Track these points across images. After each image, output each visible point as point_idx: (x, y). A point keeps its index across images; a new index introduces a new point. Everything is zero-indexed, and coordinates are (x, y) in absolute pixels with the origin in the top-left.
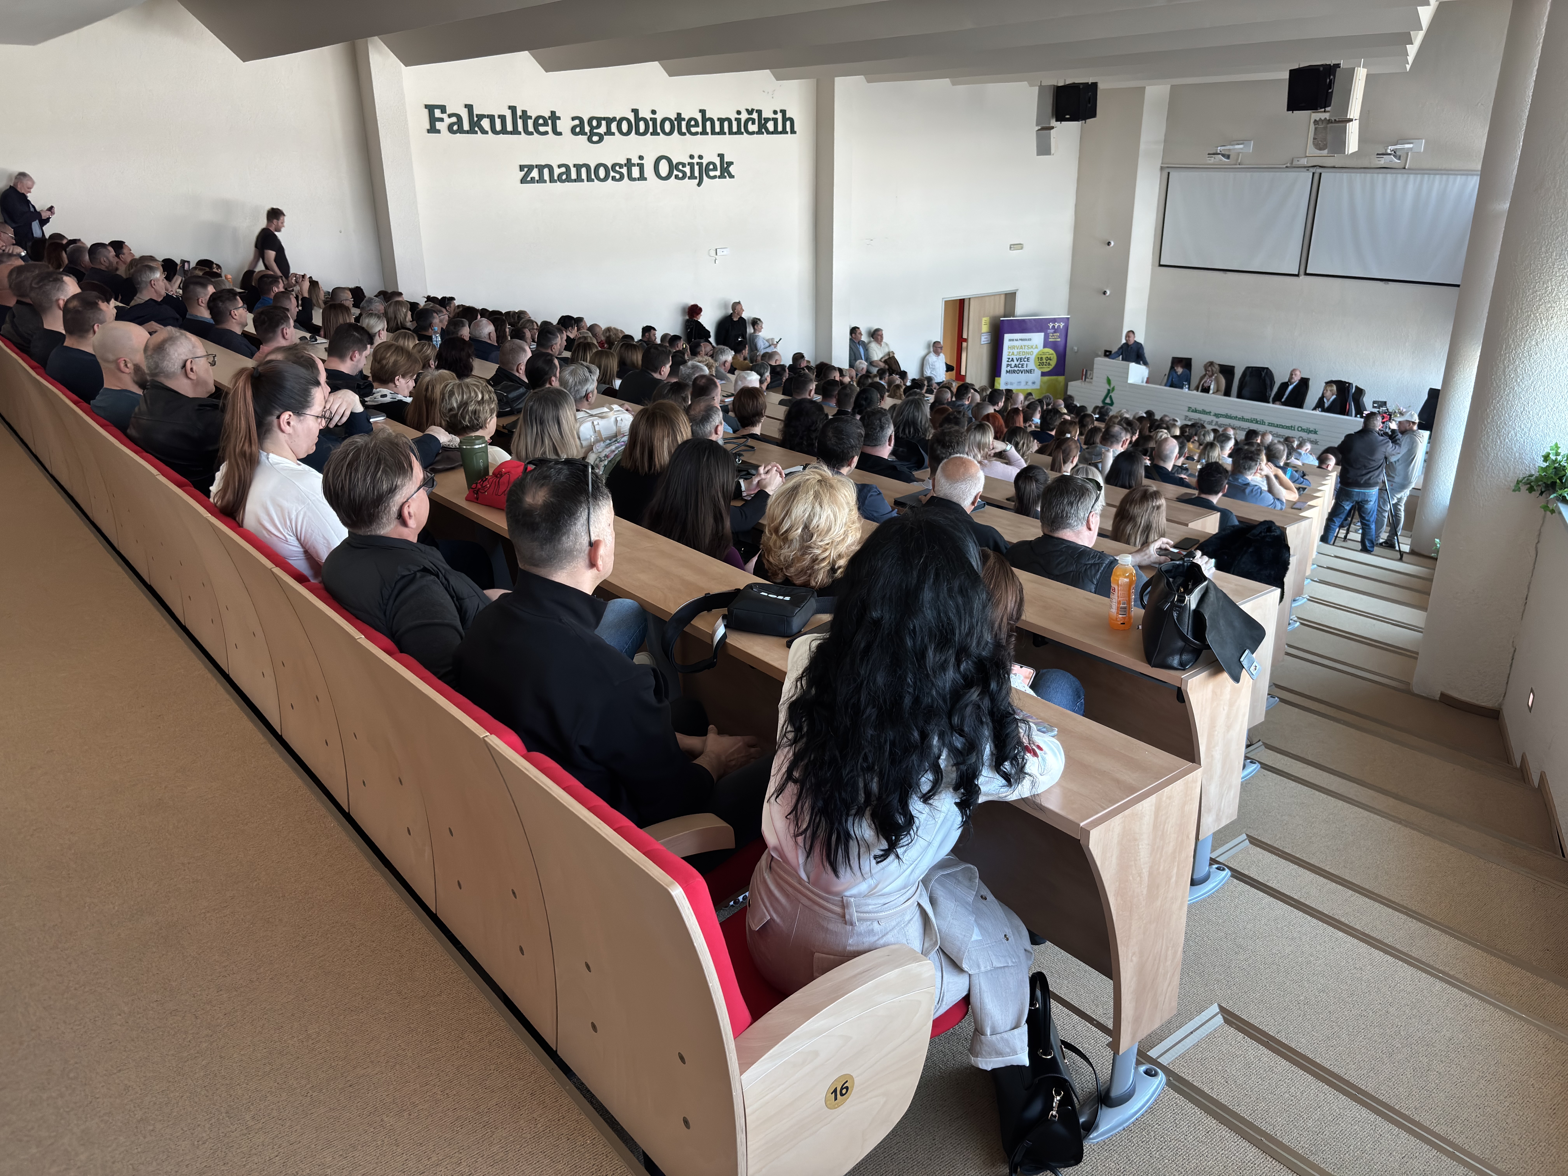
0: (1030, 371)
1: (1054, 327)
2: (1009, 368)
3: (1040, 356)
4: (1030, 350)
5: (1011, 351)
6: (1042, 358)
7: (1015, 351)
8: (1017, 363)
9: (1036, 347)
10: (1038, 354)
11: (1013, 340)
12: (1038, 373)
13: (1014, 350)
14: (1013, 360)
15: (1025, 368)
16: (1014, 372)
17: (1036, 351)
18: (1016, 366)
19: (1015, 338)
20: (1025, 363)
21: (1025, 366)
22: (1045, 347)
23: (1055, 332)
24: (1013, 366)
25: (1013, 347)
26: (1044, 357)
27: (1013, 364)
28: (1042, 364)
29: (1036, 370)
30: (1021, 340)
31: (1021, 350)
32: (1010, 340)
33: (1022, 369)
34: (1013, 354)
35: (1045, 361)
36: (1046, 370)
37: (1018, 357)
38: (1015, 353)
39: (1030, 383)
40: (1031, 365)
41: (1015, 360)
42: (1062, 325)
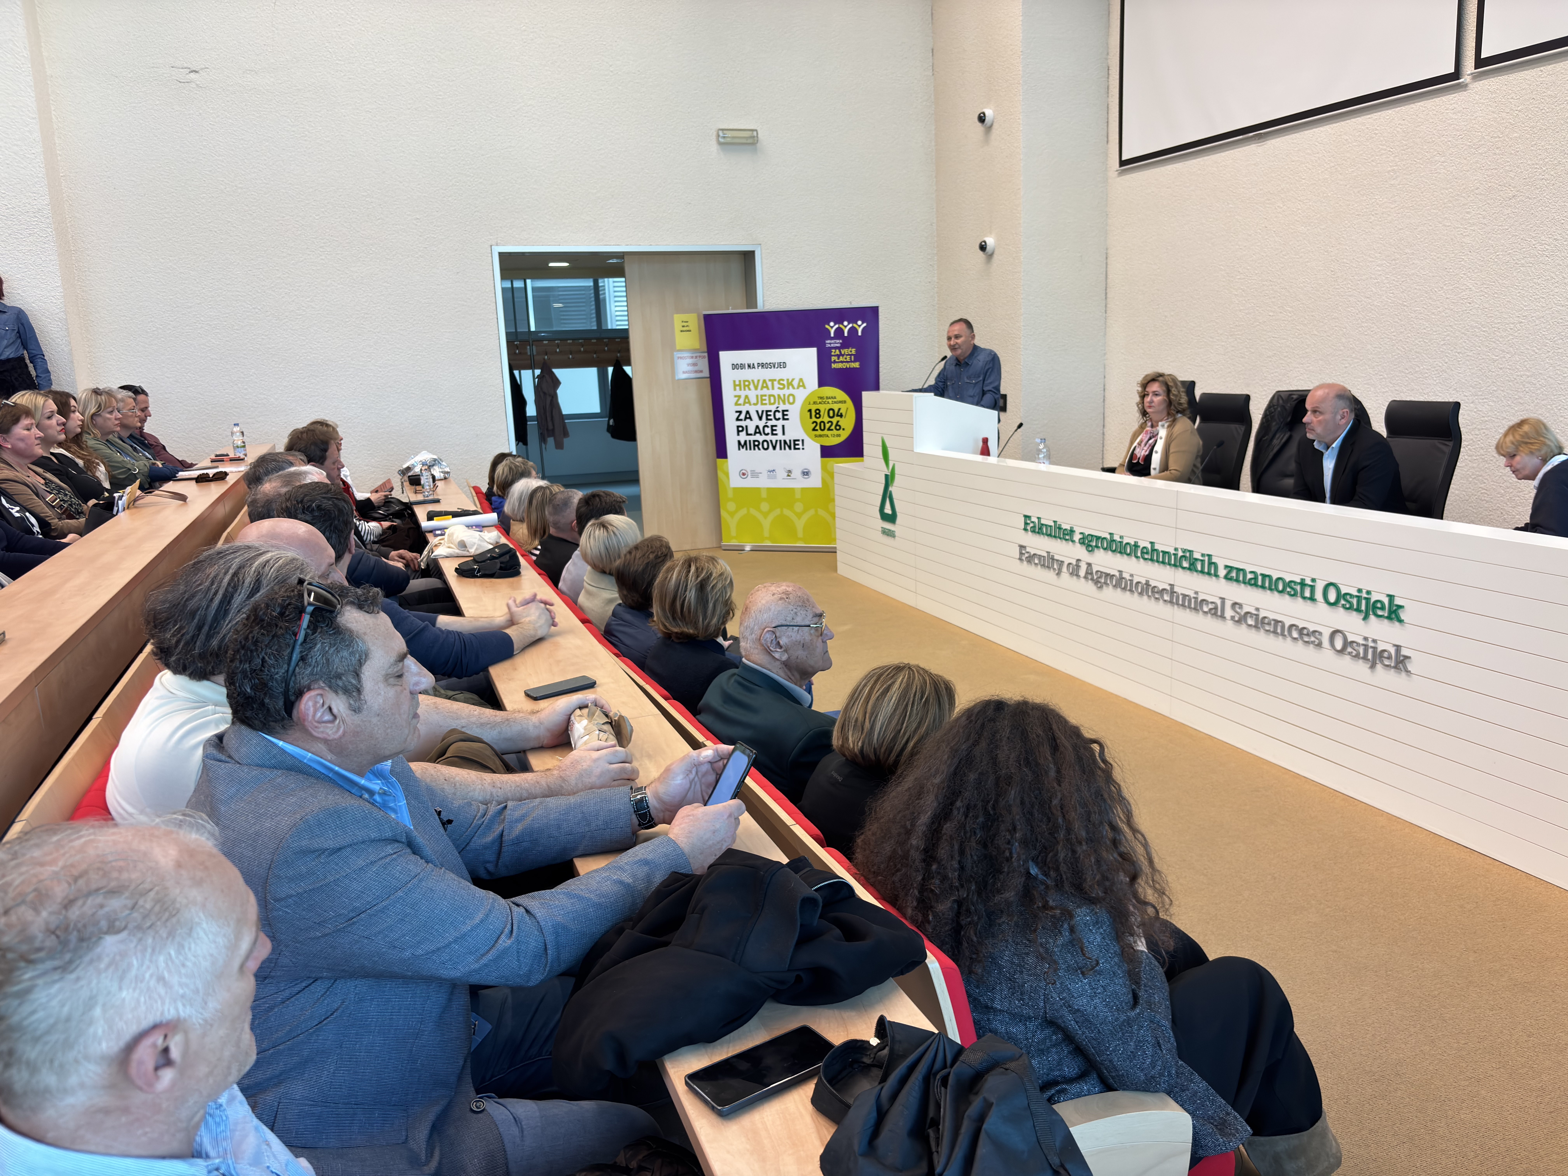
0: (793, 445)
1: (839, 332)
2: (743, 437)
3: (814, 407)
4: (786, 392)
5: (743, 393)
6: (818, 412)
7: (752, 394)
8: (761, 424)
9: (802, 384)
10: (807, 401)
11: (742, 366)
12: (813, 448)
13: (747, 392)
14: (748, 416)
15: (780, 437)
16: (756, 445)
17: (801, 395)
18: (757, 431)
19: (746, 362)
20: (780, 423)
21: (779, 430)
22: (821, 384)
23: (844, 346)
24: (751, 430)
25: (745, 385)
26: (823, 408)
27: (751, 426)
28: (822, 426)
29: (808, 441)
30: (762, 365)
31: (765, 391)
32: (735, 367)
33: (774, 438)
34: (747, 400)
35: (826, 419)
36: (834, 439)
37: (760, 408)
38: (753, 400)
39: (797, 473)
40: (795, 429)
41: (754, 416)
42: (860, 326)
